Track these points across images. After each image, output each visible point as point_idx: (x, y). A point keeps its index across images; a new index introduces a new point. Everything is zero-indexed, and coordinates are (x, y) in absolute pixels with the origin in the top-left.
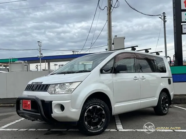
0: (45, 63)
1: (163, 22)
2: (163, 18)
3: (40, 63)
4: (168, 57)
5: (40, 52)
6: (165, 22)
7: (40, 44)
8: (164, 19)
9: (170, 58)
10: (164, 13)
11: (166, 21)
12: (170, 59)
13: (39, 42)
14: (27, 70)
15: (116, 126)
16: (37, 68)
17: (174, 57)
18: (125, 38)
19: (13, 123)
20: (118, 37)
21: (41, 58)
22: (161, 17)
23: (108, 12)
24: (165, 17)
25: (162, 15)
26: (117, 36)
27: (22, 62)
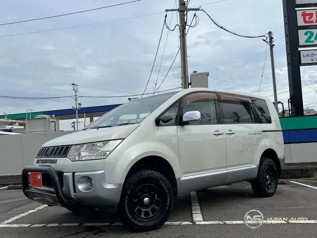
0: (84, 119)
1: (269, 47)
2: (269, 41)
3: (76, 118)
4: (280, 102)
5: (76, 100)
6: (272, 46)
7: (75, 88)
8: (271, 41)
9: (283, 104)
10: (270, 33)
11: (274, 45)
12: (283, 106)
13: (74, 84)
14: (55, 129)
15: (192, 216)
16: (73, 127)
17: (289, 102)
18: (208, 75)
19: (23, 215)
20: (198, 72)
21: (78, 110)
22: (265, 38)
23: (181, 33)
24: (271, 38)
25: (267, 36)
26: (196, 72)
27: (47, 116)
